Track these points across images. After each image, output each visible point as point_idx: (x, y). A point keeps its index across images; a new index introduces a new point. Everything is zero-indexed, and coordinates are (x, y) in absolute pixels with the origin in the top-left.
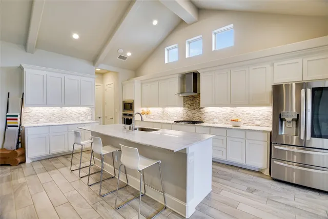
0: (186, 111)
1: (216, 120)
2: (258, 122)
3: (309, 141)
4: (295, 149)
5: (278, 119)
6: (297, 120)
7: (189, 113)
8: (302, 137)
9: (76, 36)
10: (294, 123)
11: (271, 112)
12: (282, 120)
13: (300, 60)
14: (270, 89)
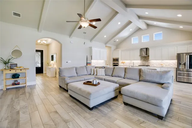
0: (141, 62)
1: (155, 65)
2: (172, 66)
3: (188, 70)
4: (185, 72)
5: (179, 64)
6: (185, 64)
7: (143, 62)
8: (186, 69)
9: (105, 36)
10: (184, 65)
11: (177, 62)
12: (180, 64)
13: (186, 46)
14: (176, 55)
